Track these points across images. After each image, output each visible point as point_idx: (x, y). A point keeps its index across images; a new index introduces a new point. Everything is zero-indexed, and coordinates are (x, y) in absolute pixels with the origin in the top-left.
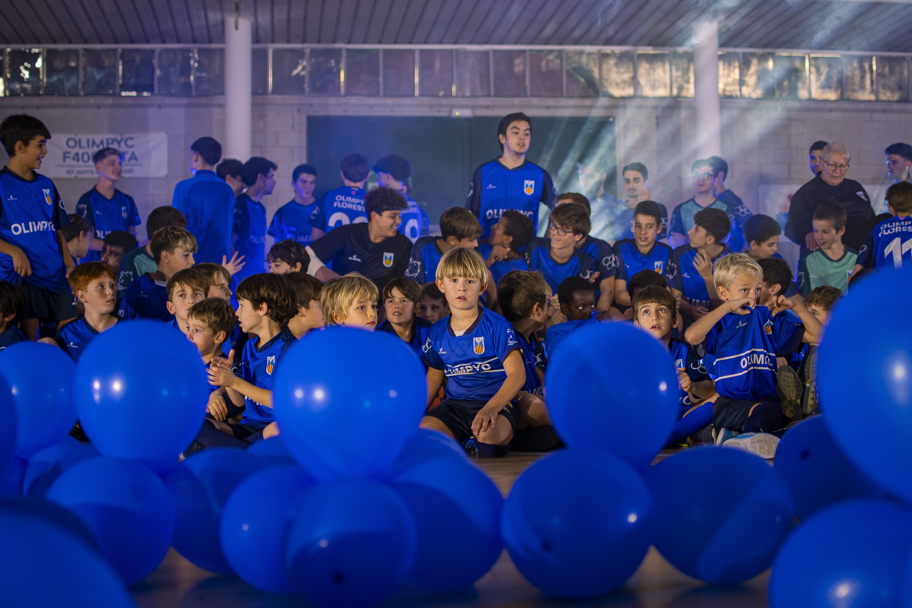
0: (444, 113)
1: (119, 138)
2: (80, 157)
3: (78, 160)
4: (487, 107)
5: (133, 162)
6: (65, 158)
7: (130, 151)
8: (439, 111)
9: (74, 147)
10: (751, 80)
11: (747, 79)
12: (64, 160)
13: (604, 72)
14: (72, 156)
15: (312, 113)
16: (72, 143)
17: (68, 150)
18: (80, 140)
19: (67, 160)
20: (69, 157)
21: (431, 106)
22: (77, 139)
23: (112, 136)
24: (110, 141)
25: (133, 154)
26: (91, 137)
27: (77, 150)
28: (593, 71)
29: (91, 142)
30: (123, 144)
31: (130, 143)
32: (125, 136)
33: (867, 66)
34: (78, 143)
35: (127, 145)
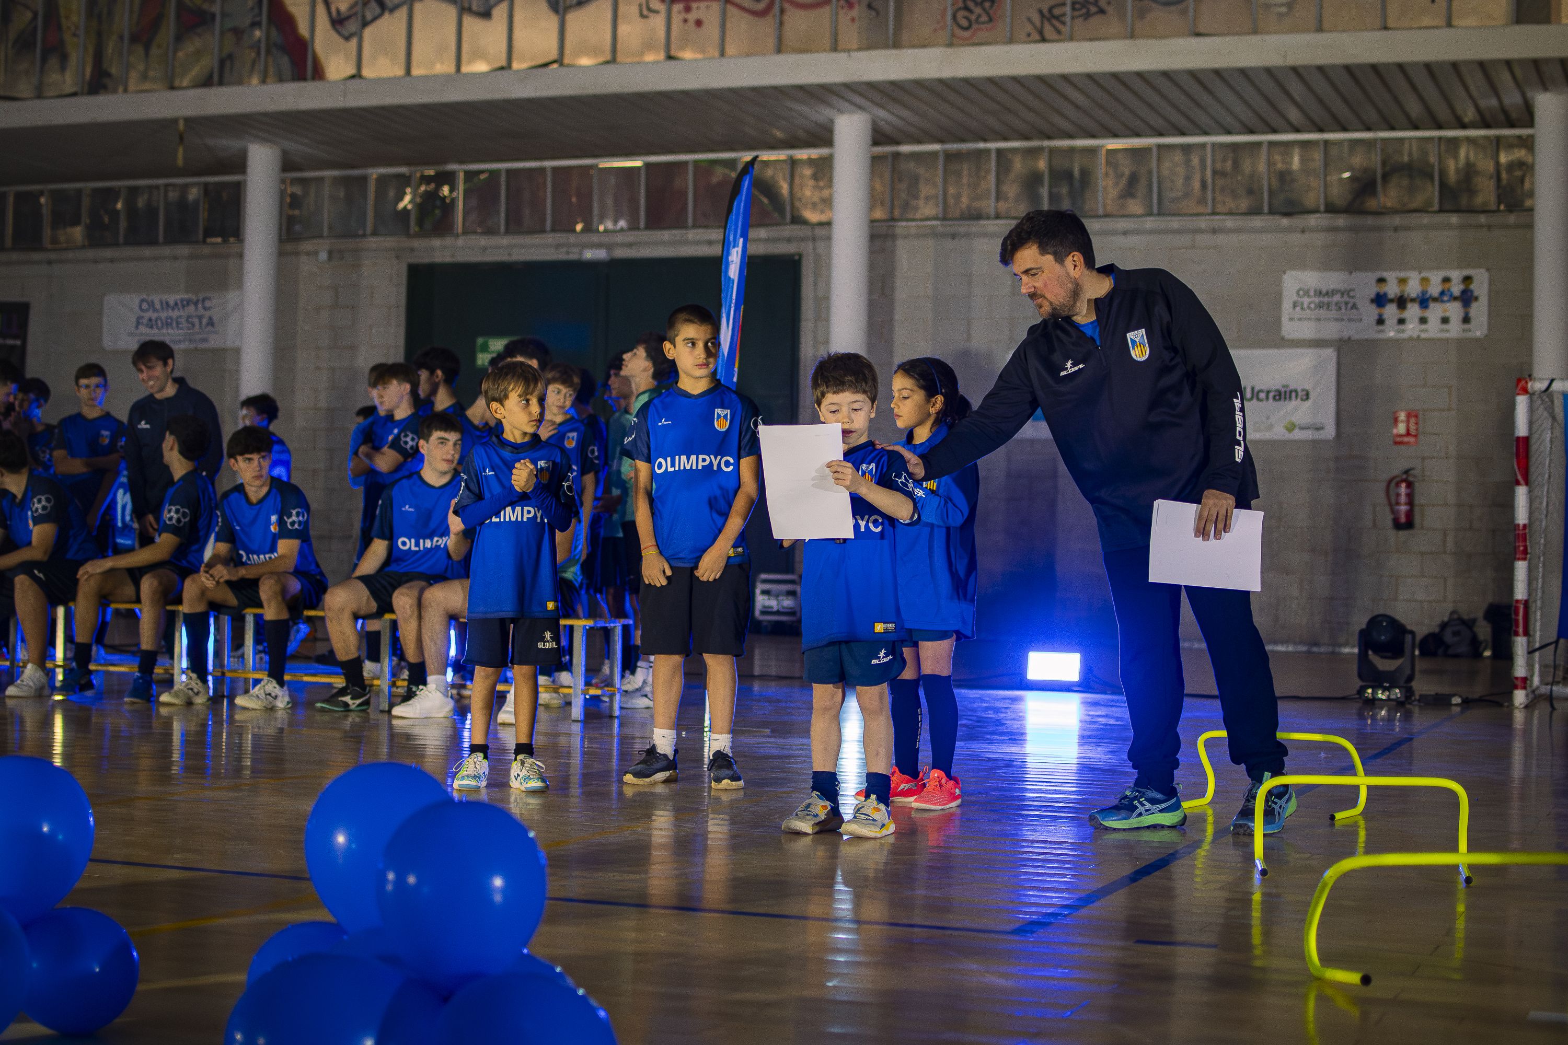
0: (573, 257)
1: (194, 298)
2: (153, 322)
3: (152, 327)
4: (630, 245)
5: (210, 328)
6: (138, 324)
7: (207, 314)
8: (568, 253)
9: (148, 310)
10: (1012, 189)
11: (1005, 188)
12: (137, 327)
13: (796, 188)
14: (145, 321)
15: (413, 261)
16: (145, 306)
17: (141, 314)
18: (152, 301)
19: (140, 327)
20: (142, 324)
21: (557, 246)
22: (149, 299)
23: (185, 296)
24: (185, 302)
25: (210, 318)
26: (164, 297)
27: (151, 314)
28: (781, 187)
29: (164, 305)
30: (200, 306)
31: (208, 304)
32: (201, 296)
33: (1196, 161)
34: (151, 304)
35: (205, 308)
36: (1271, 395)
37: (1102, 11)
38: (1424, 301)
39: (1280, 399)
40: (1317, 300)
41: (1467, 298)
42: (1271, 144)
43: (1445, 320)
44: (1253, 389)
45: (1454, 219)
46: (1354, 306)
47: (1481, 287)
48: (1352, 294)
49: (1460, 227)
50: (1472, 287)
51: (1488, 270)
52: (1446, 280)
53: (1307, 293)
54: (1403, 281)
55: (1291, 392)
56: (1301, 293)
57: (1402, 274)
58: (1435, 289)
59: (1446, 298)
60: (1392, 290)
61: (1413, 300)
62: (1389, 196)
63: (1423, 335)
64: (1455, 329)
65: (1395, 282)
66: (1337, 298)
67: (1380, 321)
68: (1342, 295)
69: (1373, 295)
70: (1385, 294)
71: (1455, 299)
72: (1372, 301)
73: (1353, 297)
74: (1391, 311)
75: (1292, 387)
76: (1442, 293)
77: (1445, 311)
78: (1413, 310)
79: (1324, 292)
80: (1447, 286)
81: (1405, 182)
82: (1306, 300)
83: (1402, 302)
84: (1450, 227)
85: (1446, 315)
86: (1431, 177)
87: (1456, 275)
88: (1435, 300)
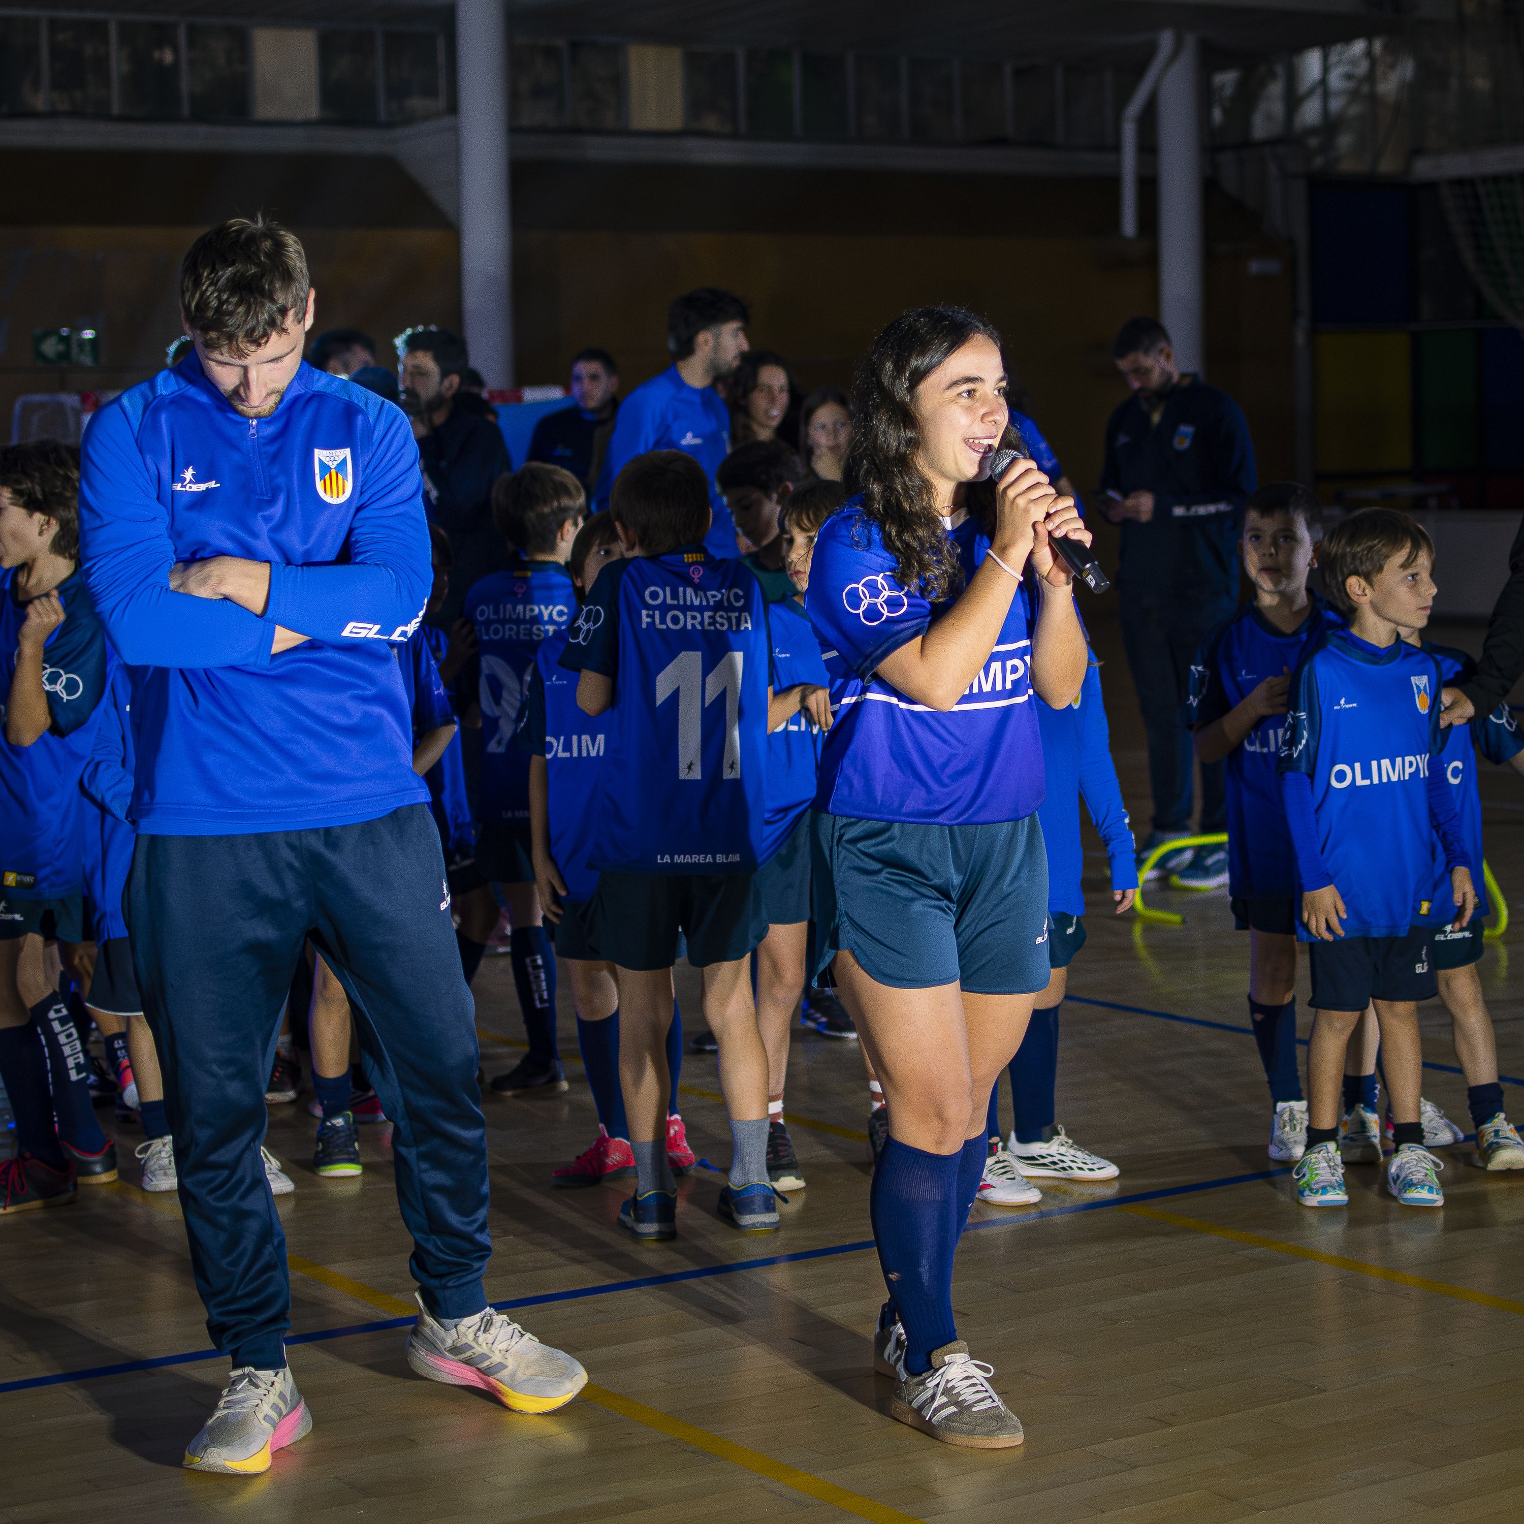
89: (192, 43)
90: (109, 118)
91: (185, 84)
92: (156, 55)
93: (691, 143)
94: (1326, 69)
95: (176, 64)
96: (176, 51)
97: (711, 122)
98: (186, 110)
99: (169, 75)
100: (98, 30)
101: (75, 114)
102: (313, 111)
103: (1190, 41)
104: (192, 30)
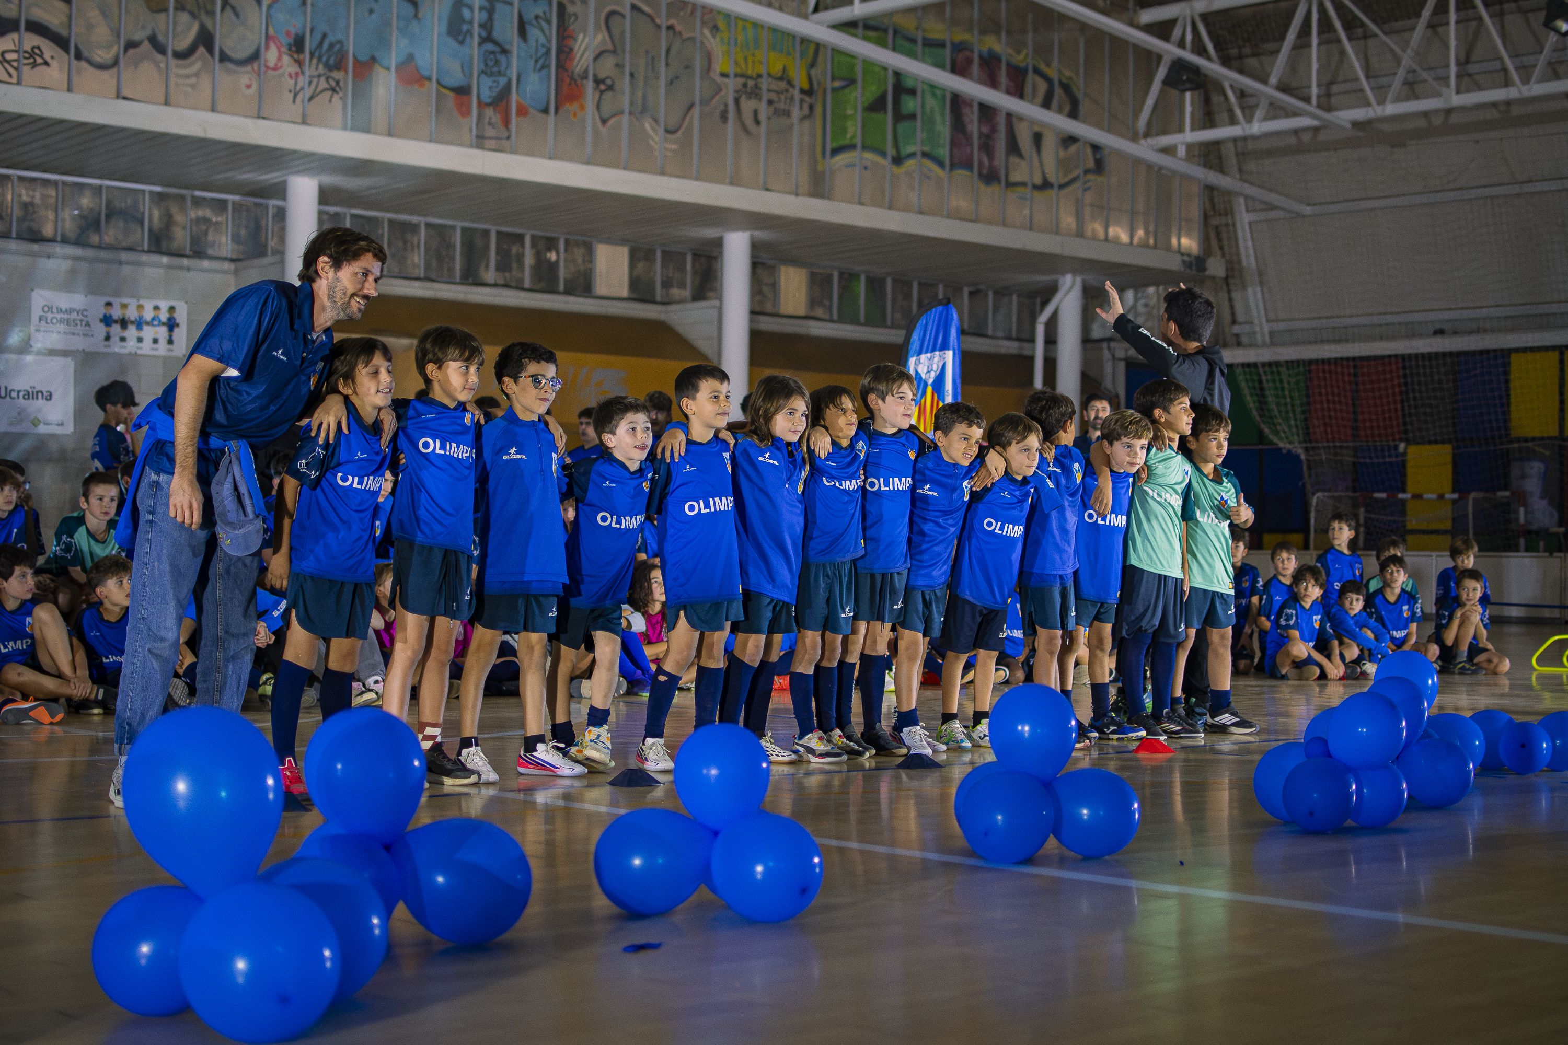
36: (21, 394)
37: (46, 63)
38: (139, 324)
39: (29, 398)
40: (59, 316)
41: (172, 325)
42: (21, 179)
43: (155, 341)
44: (6, 388)
45: (165, 260)
46: (88, 324)
47: (181, 316)
48: (85, 313)
49: (169, 267)
50: (175, 315)
51: (186, 302)
52: (156, 308)
53: (50, 309)
54: (124, 306)
55: (37, 392)
56: (46, 309)
57: (125, 301)
58: (148, 315)
59: (156, 323)
60: (116, 313)
61: (132, 323)
62: (110, 235)
63: (139, 352)
64: (162, 349)
65: (119, 306)
66: (74, 315)
67: (108, 338)
68: (78, 313)
69: (101, 316)
70: (111, 316)
71: (164, 324)
72: (101, 321)
73: (86, 316)
74: (116, 328)
75: (37, 389)
76: (153, 319)
77: (156, 333)
78: (132, 332)
79: (64, 310)
80: (157, 313)
81: (121, 224)
82: (50, 315)
83: (124, 323)
84: (160, 266)
85: (156, 336)
86: (142, 223)
87: (164, 305)
88: (148, 323)
89: (566, 251)
90: (523, 289)
91: (562, 273)
92: (548, 255)
93: (812, 323)
94: (1136, 300)
95: (557, 261)
96: (558, 253)
97: (819, 312)
98: (561, 288)
99: (554, 267)
100: (520, 238)
101: (506, 286)
102: (625, 293)
103: (1079, 280)
104: (567, 242)
